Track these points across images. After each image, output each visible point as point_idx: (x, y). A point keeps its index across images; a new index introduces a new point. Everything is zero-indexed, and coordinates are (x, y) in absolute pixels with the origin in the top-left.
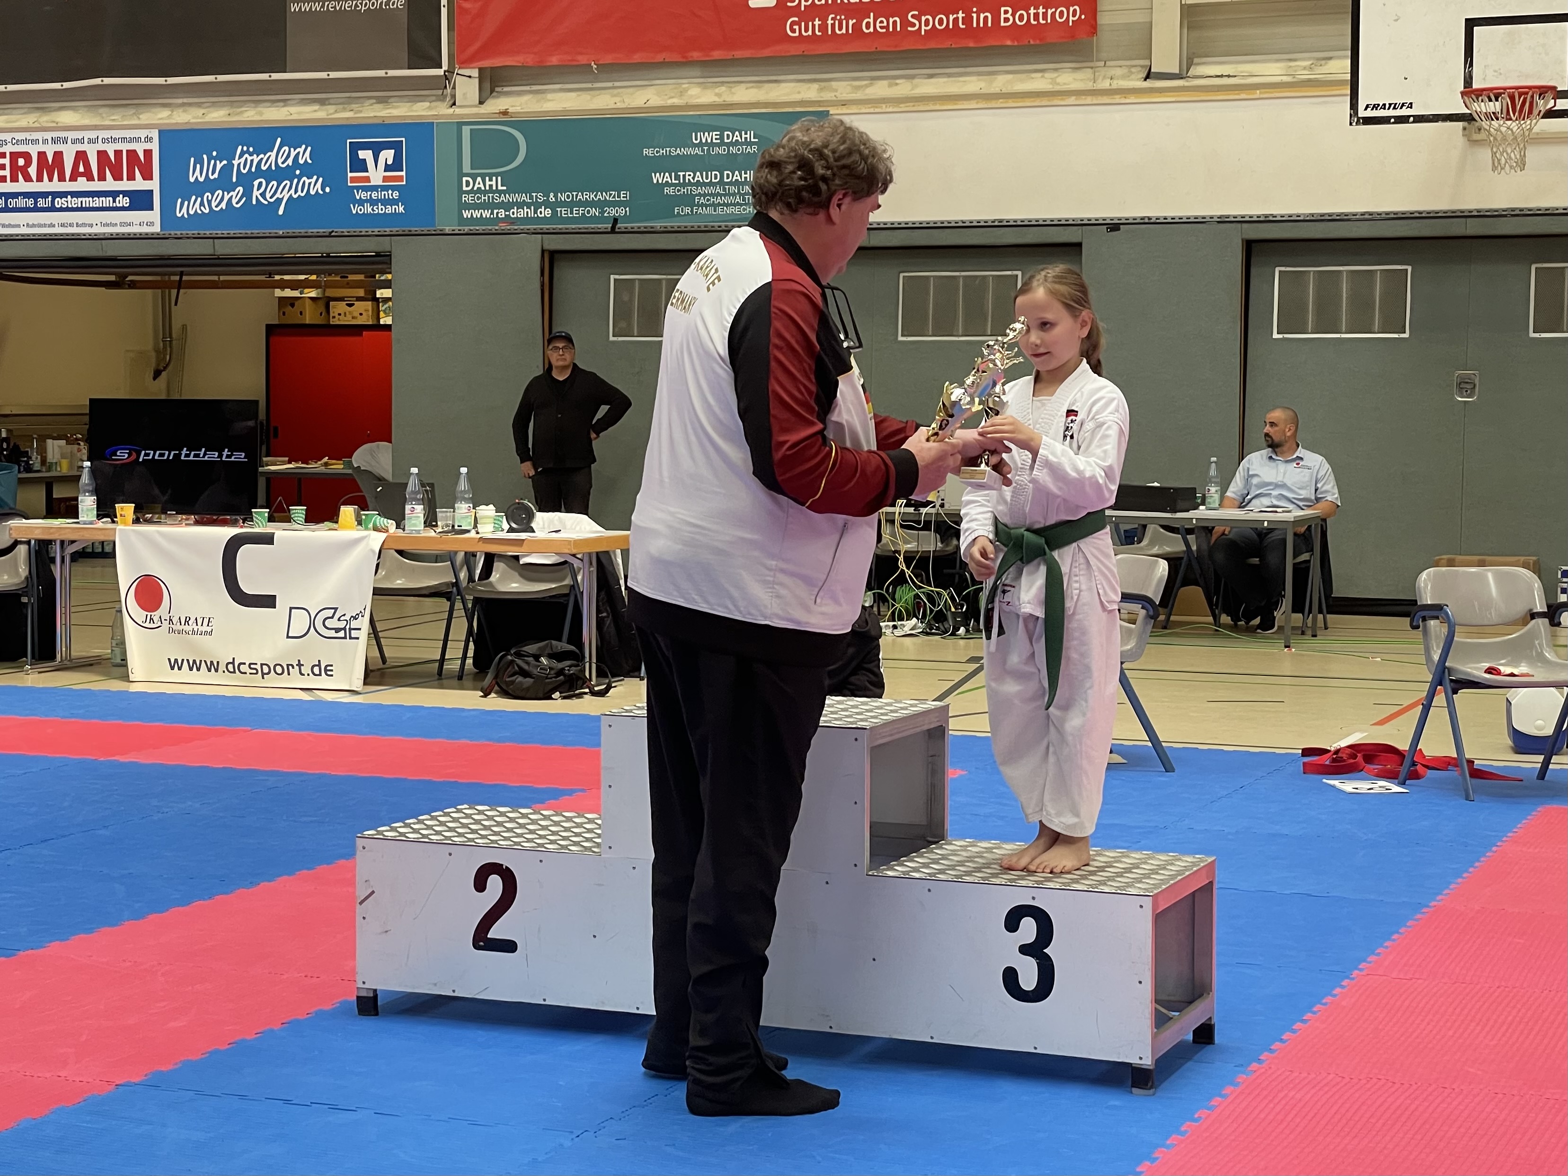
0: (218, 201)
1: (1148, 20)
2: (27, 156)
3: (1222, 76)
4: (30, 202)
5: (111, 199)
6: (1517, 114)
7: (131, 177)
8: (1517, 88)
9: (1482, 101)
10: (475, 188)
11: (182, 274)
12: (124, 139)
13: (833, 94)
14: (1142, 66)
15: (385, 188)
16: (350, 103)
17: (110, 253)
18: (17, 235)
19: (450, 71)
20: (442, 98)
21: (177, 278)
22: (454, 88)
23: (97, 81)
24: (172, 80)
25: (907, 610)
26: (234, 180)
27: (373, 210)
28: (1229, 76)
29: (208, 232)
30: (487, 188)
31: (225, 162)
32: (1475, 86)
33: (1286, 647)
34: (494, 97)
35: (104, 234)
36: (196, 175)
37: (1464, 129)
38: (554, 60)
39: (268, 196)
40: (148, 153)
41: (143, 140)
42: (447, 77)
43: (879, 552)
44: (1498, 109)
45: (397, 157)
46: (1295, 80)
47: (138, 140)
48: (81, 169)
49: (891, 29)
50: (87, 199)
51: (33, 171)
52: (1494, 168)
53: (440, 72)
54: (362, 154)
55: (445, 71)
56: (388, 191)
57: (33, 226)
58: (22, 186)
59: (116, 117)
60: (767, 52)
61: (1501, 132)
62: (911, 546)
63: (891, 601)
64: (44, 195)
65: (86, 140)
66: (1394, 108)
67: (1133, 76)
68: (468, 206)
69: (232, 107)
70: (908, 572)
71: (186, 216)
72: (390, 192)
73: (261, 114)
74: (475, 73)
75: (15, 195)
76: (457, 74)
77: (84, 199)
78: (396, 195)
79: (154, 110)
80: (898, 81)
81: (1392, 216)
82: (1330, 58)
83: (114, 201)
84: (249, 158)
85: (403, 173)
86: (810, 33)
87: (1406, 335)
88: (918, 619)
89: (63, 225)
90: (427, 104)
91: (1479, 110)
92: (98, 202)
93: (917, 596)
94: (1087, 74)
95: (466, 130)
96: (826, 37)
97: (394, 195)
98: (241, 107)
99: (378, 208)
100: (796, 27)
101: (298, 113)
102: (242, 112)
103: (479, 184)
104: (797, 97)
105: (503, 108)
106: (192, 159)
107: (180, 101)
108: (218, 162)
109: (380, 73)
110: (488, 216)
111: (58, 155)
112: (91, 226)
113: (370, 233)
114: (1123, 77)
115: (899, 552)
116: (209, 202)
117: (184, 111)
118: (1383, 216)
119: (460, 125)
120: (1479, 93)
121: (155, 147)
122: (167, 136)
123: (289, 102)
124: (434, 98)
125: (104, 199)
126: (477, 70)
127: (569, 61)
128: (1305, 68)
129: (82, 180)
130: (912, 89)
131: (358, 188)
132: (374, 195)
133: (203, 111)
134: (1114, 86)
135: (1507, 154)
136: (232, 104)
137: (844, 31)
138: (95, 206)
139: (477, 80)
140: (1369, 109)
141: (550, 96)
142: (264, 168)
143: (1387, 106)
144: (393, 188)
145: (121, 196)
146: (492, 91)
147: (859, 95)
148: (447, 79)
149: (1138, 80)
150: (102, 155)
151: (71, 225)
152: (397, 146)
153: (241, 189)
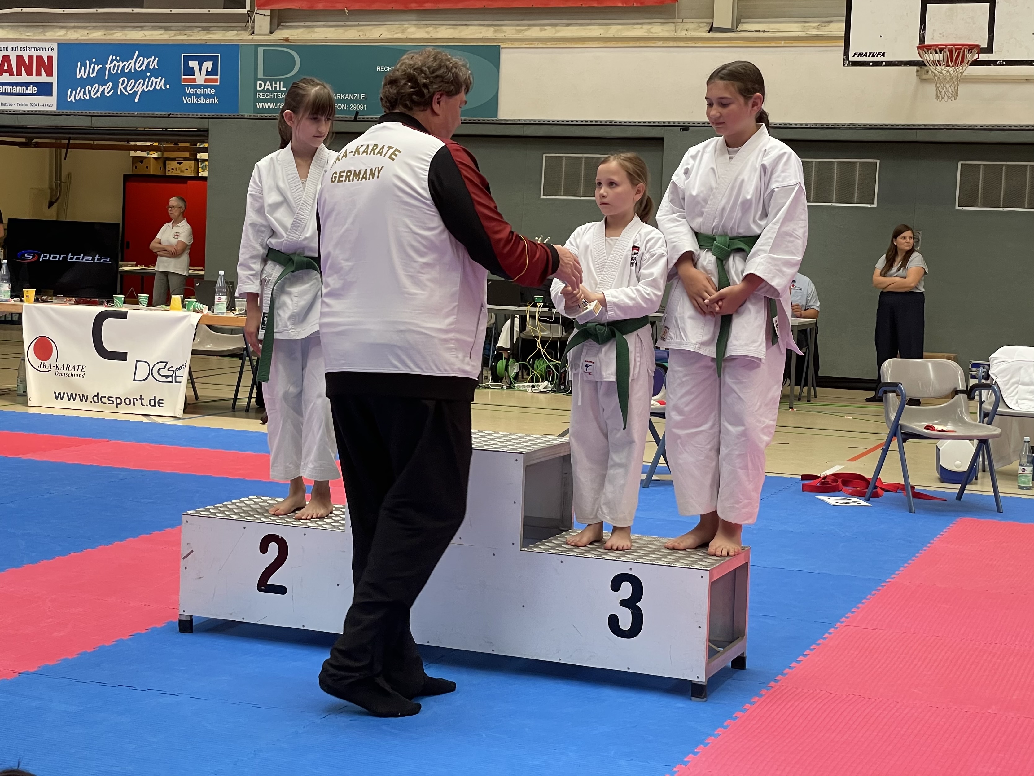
0: (95, 91)
3: (759, 31)
5: (25, 88)
6: (953, 61)
7: (38, 74)
8: (954, 45)
9: (931, 53)
10: (265, 89)
11: (69, 139)
12: (35, 49)
13: (503, 35)
14: (707, 23)
15: (205, 87)
16: (184, 30)
17: (23, 123)
19: (251, 11)
20: (245, 29)
21: (67, 141)
22: (253, 22)
23: (19, 10)
24: (67, 11)
25: (541, 375)
26: (106, 78)
27: (197, 100)
29: (88, 112)
30: (273, 89)
31: (101, 66)
32: (926, 43)
33: (790, 408)
34: (280, 29)
35: (20, 110)
36: (81, 74)
37: (917, 70)
38: (320, 6)
39: (128, 89)
40: (50, 58)
41: (47, 49)
42: (250, 14)
44: (941, 59)
45: (215, 67)
46: (807, 35)
47: (44, 49)
48: (6, 67)
50: (9, 87)
52: (937, 97)
53: (244, 11)
54: (191, 64)
55: (248, 11)
56: (207, 89)
59: (29, 34)
60: (460, 6)
61: (943, 74)
62: (546, 334)
63: (531, 369)
65: (9, 49)
66: (873, 56)
67: (701, 29)
68: (261, 101)
69: (107, 30)
70: (543, 351)
71: (74, 101)
72: (209, 89)
73: (126, 35)
74: (268, 13)
76: (256, 13)
77: (7, 87)
78: (213, 91)
79: (54, 30)
80: (546, 27)
81: (868, 127)
82: (831, 22)
83: (27, 89)
84: (117, 64)
85: (218, 77)
87: (875, 205)
88: (548, 381)
90: (235, 32)
91: (928, 59)
92: (16, 90)
93: (548, 367)
94: (670, 27)
95: (261, 50)
97: (212, 91)
98: (113, 30)
99: (201, 100)
101: (149, 36)
102: (113, 34)
103: (268, 86)
104: (480, 36)
105: (285, 36)
106: (79, 63)
107: (73, 25)
108: (96, 66)
109: (205, 11)
110: (273, 107)
112: (11, 105)
114: (695, 30)
115: (537, 337)
116: (90, 92)
117: (73, 32)
118: (862, 126)
119: (257, 46)
120: (929, 48)
121: (55, 54)
122: (63, 47)
123: (145, 28)
124: (240, 28)
125: (20, 87)
126: (270, 11)
127: (330, 7)
128: (814, 28)
129: (6, 74)
130: (556, 33)
131: (188, 86)
132: (199, 91)
133: (87, 32)
134: (688, 35)
135: (946, 88)
136: (106, 28)
138: (14, 92)
139: (269, 18)
140: (856, 56)
141: (317, 30)
142: (126, 71)
143: (868, 54)
144: (211, 87)
145: (31, 86)
146: (279, 25)
147: (520, 36)
148: (249, 16)
149: (704, 32)
150: (20, 58)
152: (214, 59)
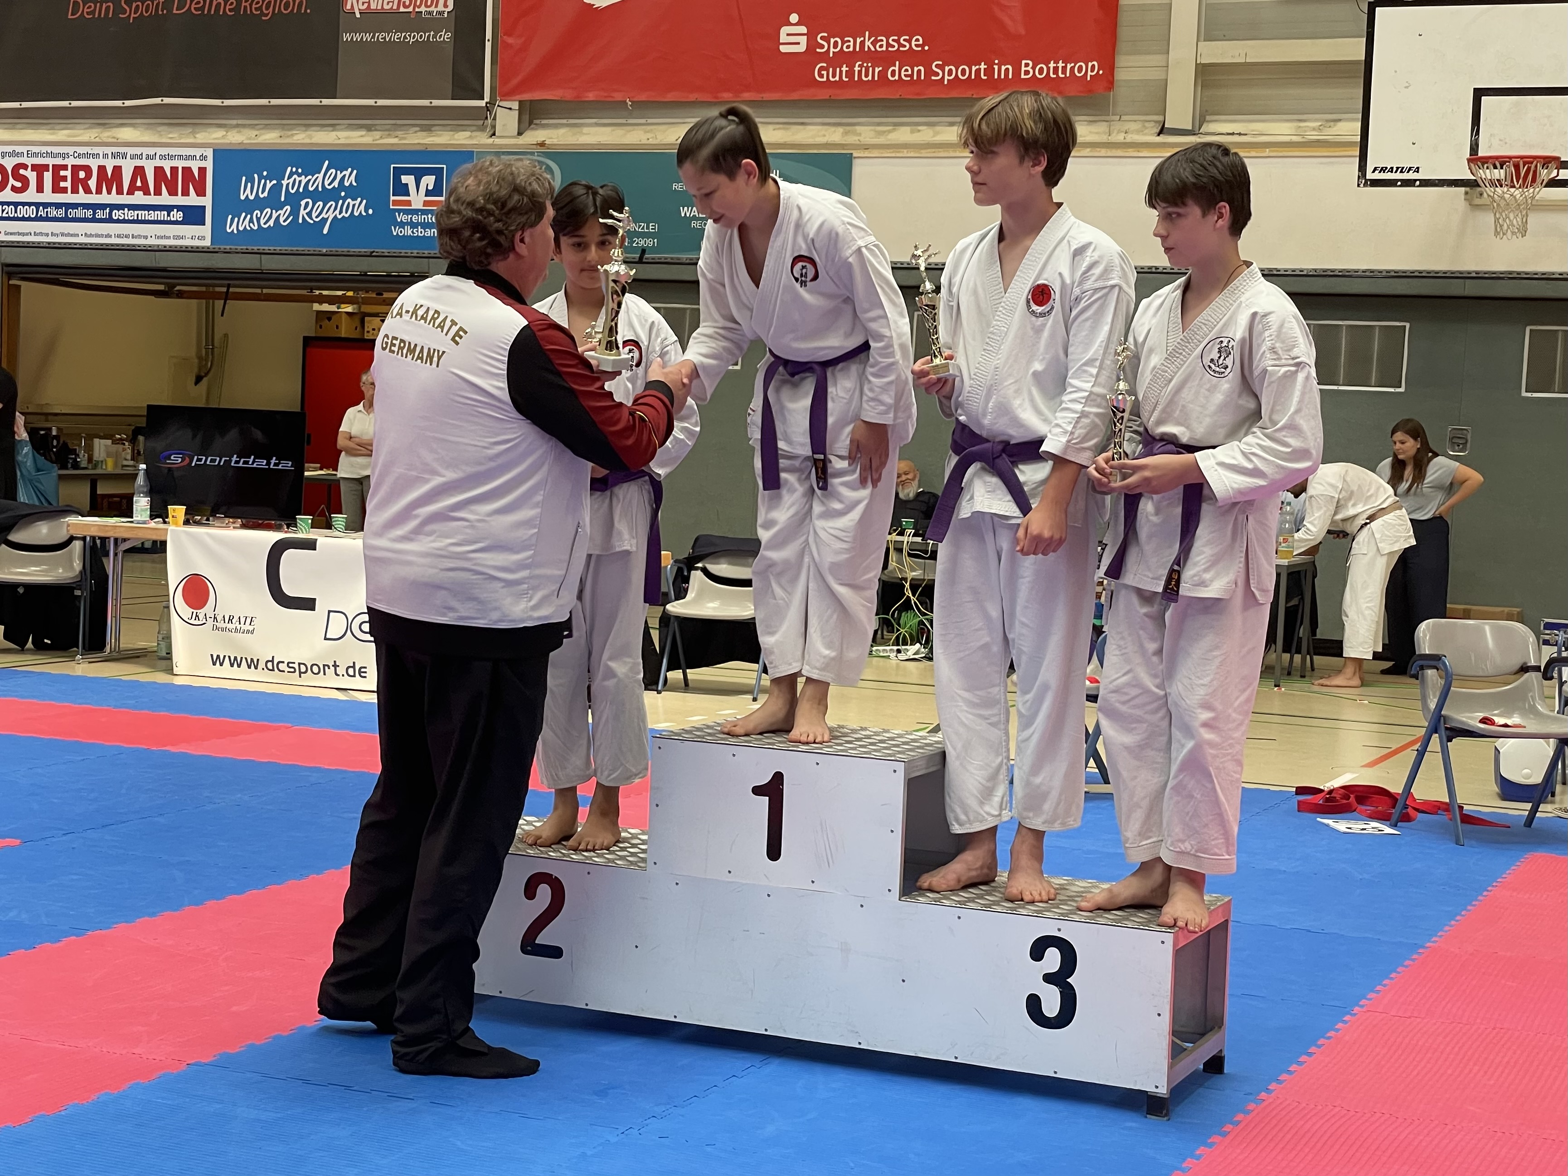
0: (266, 218)
1: (1163, 77)
2: (87, 169)
3: (1233, 134)
4: (89, 213)
5: (166, 213)
6: (1521, 181)
7: (186, 193)
8: (1522, 157)
9: (1487, 168)
11: (229, 286)
12: (180, 157)
13: (856, 138)
14: (1156, 122)
15: (424, 212)
16: (395, 130)
17: (162, 264)
18: (75, 244)
19: (492, 103)
20: (482, 128)
21: (224, 289)
22: (495, 119)
23: (158, 101)
24: (228, 102)
25: (911, 635)
26: (283, 199)
27: (413, 232)
28: (1240, 134)
29: (255, 248)
31: (274, 182)
32: (1480, 154)
33: (1276, 686)
34: (533, 129)
35: (158, 246)
36: (246, 193)
37: (1466, 193)
38: (591, 96)
39: (314, 215)
40: (202, 170)
41: (198, 158)
42: (489, 108)
43: (884, 578)
44: (1503, 177)
45: (438, 183)
46: (1304, 140)
47: (193, 157)
48: (139, 184)
49: (915, 78)
50: (143, 212)
51: (92, 183)
52: (1497, 233)
53: (482, 103)
54: (405, 179)
55: (487, 103)
56: (427, 215)
57: (91, 235)
58: (81, 197)
59: (174, 135)
60: (795, 96)
61: (1505, 199)
62: (917, 574)
63: (896, 626)
64: (103, 207)
65: (144, 157)
66: (1401, 172)
67: (1146, 131)
69: (283, 129)
70: (913, 599)
71: (235, 232)
72: (430, 216)
73: (310, 137)
74: (515, 105)
75: (75, 206)
76: (498, 106)
77: (140, 212)
79: (209, 130)
80: (920, 128)
81: (1393, 274)
82: (1340, 120)
83: (169, 215)
84: (298, 179)
85: (443, 199)
86: (837, 78)
87: (1402, 390)
88: (921, 644)
89: (119, 236)
90: (468, 134)
91: (1484, 177)
92: (153, 215)
93: (921, 623)
94: (1102, 127)
96: (852, 83)
98: (292, 130)
99: (418, 231)
100: (824, 73)
101: (346, 138)
102: (292, 135)
104: (823, 140)
105: (540, 139)
106: (244, 178)
107: (234, 122)
108: (268, 182)
109: (425, 103)
111: (117, 170)
112: (146, 237)
113: (409, 254)
114: (1138, 132)
115: (905, 579)
116: (258, 219)
117: (239, 132)
118: (1384, 274)
120: (1485, 160)
121: (209, 165)
122: (221, 155)
123: (338, 127)
124: (474, 128)
125: (159, 212)
126: (517, 103)
127: (606, 97)
128: (1314, 129)
129: (139, 194)
130: (934, 136)
131: (399, 211)
132: (415, 218)
133: (256, 132)
134: (1128, 140)
135: (1510, 220)
136: (283, 127)
137: (870, 78)
138: (150, 219)
139: (517, 112)
140: (1377, 172)
141: (585, 130)
142: (311, 189)
143: (1395, 169)
145: (175, 210)
146: (531, 123)
147: (881, 140)
148: (488, 110)
149: (1152, 134)
150: (159, 171)
151: (127, 236)
152: (438, 173)
153: (288, 207)
